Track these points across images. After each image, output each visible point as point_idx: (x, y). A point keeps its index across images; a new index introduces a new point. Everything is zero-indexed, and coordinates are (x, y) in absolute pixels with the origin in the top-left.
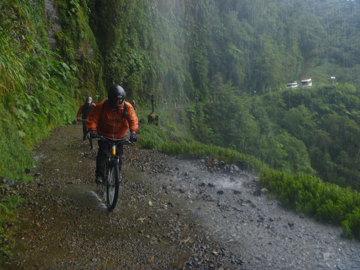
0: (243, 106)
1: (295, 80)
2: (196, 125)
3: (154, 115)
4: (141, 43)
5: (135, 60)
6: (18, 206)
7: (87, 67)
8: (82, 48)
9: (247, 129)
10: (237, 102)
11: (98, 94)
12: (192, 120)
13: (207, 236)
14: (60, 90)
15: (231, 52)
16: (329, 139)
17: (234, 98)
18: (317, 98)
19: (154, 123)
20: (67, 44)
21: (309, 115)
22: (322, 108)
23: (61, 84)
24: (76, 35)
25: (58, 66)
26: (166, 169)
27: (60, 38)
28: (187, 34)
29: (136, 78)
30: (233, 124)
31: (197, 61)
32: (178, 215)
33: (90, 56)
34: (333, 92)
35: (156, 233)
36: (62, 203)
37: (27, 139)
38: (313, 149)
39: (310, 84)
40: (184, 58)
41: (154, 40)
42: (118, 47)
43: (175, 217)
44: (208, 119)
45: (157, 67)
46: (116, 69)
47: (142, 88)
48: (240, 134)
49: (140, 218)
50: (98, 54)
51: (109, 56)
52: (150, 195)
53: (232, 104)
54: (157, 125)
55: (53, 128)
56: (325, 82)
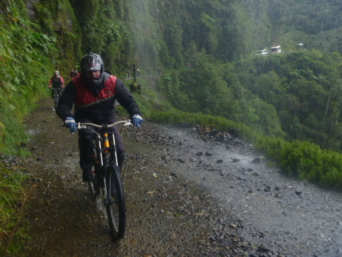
0: (216, 73)
1: (265, 47)
2: (173, 92)
3: (136, 84)
4: (117, 13)
5: (113, 31)
6: (23, 184)
7: (66, 38)
8: (61, 19)
9: (221, 95)
10: (210, 69)
11: (77, 65)
12: (168, 87)
13: (220, 208)
14: (42, 61)
15: (204, 21)
16: (298, 103)
17: (208, 65)
18: (285, 64)
19: (137, 92)
20: (46, 16)
21: (279, 81)
22: (291, 73)
23: (43, 55)
24: (54, 6)
25: (39, 37)
26: (160, 138)
27: (39, 10)
28: (162, 3)
29: (114, 48)
30: (207, 91)
31: (172, 30)
32: (185, 186)
33: (68, 27)
34: (301, 58)
35: (170, 207)
36: (66, 178)
37: (17, 112)
38: (283, 112)
39: (280, 51)
40: (159, 28)
41: (130, 10)
42: (95, 17)
43: (183, 189)
44: (183, 86)
45: (133, 37)
46: (94, 40)
47: (120, 58)
48: (214, 99)
49: (149, 191)
50: (76, 25)
51: (87, 27)
52: (151, 165)
53: (206, 71)
54: (139, 93)
55: (38, 99)
56: (293, 49)
